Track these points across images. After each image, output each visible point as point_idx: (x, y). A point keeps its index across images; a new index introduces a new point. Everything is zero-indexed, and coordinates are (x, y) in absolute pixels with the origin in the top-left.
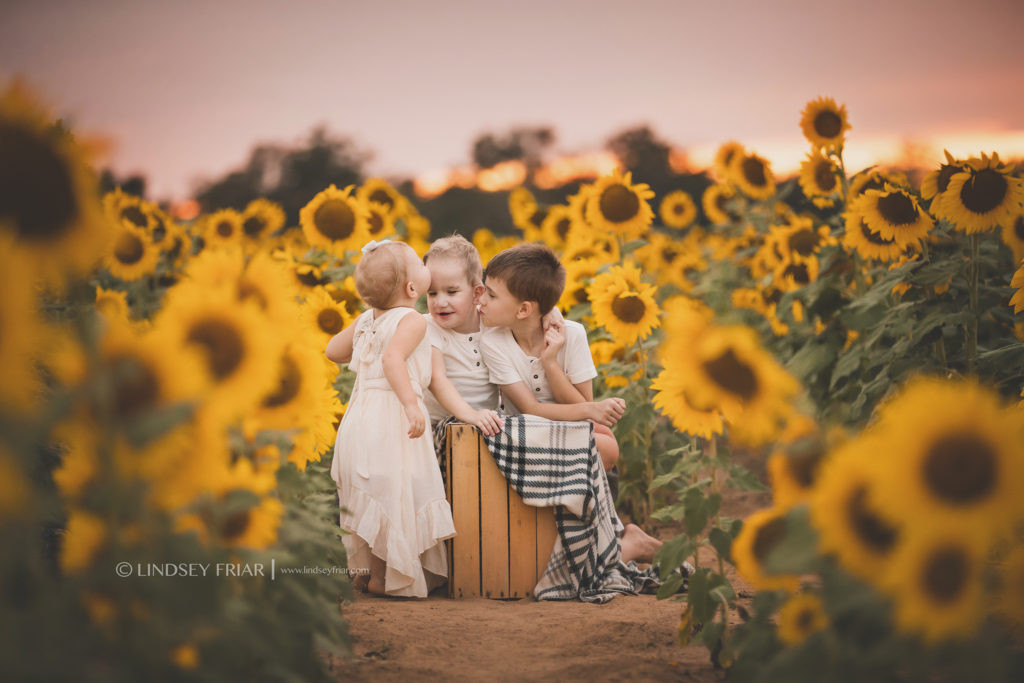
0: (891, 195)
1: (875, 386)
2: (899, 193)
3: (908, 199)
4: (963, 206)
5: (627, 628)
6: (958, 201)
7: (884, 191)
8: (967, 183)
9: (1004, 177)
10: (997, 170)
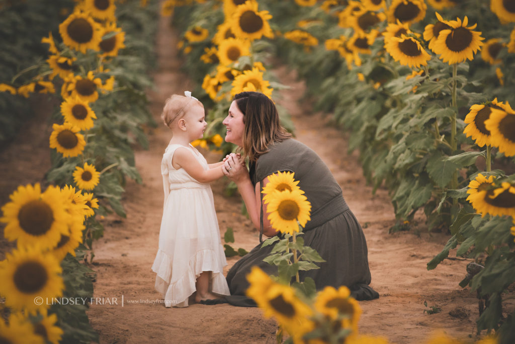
0: (406, 41)
1: (399, 148)
2: (410, 40)
3: (415, 44)
4: (447, 48)
5: (250, 323)
6: (444, 45)
7: (401, 38)
8: (449, 36)
9: (471, 31)
10: (466, 28)
